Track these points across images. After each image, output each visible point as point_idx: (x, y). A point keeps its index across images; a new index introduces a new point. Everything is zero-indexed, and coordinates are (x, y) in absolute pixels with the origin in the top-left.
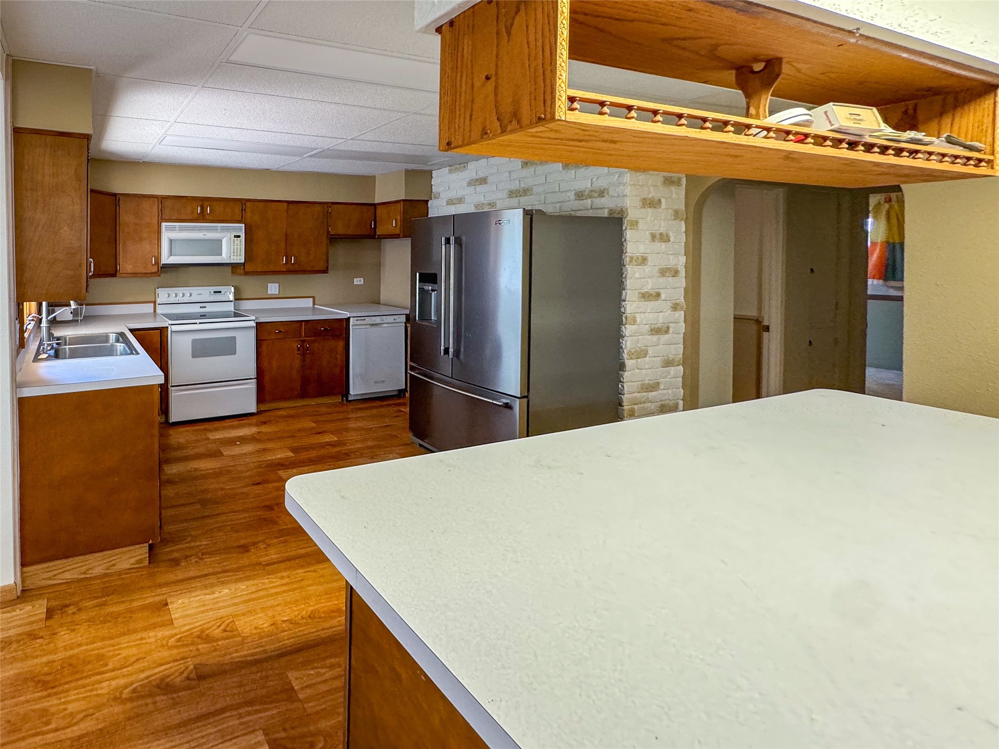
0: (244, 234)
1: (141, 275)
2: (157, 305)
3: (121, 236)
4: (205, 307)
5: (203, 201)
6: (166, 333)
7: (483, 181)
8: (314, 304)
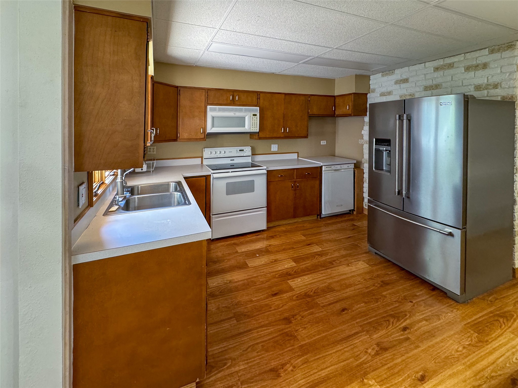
0: (259, 113)
1: (193, 140)
2: (203, 159)
3: (181, 115)
4: (234, 160)
5: (234, 92)
6: (209, 179)
7: (406, 81)
8: (298, 157)
